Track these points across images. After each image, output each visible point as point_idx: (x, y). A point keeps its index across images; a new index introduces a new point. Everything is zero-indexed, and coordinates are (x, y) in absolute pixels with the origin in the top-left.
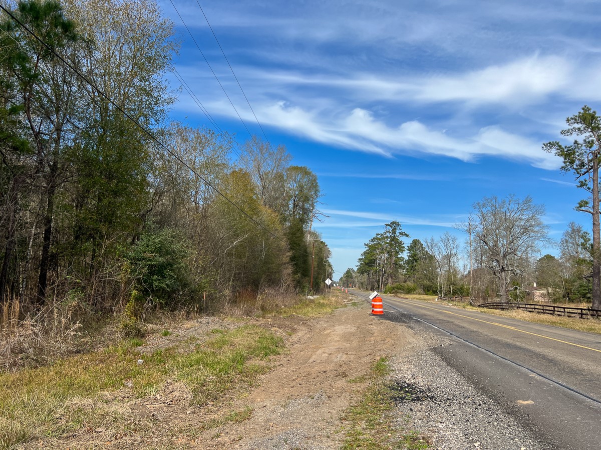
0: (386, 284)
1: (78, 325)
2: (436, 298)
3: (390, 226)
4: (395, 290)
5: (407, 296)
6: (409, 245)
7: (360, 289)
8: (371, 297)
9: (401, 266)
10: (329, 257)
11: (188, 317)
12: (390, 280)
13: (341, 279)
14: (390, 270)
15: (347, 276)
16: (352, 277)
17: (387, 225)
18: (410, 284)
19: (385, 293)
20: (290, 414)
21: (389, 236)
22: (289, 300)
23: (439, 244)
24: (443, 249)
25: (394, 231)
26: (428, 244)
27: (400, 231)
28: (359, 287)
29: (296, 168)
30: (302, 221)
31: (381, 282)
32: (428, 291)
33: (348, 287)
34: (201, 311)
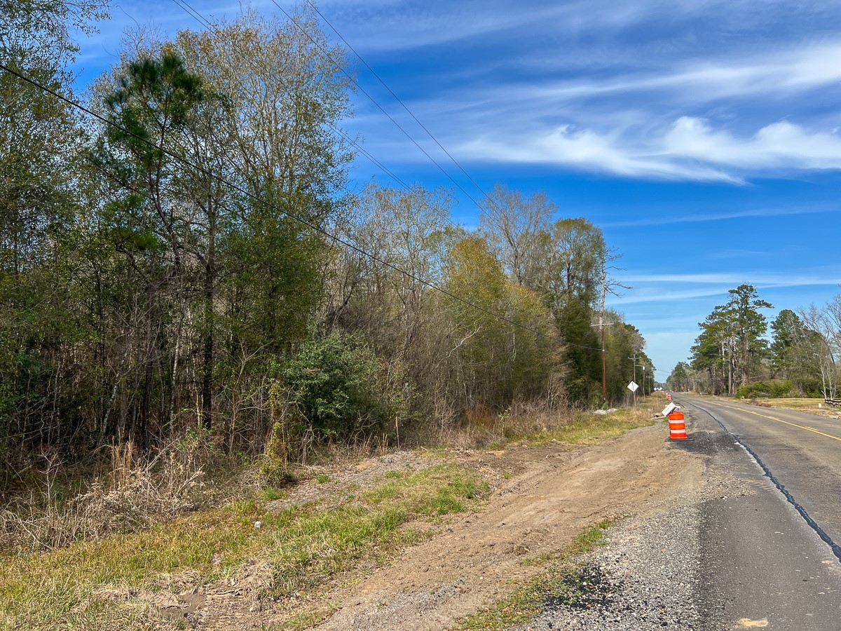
0: (739, 384)
1: (199, 473)
2: (820, 403)
3: (737, 292)
4: (752, 393)
5: (772, 401)
6: (775, 320)
7: (698, 393)
8: (666, 412)
9: (764, 354)
10: (642, 348)
11: (373, 451)
12: (744, 377)
13: (669, 379)
14: (743, 362)
15: (676, 375)
16: (684, 375)
17: (732, 292)
18: (780, 382)
19: (737, 397)
20: (371, 621)
21: (737, 308)
22: (560, 419)
23: (826, 315)
24: (833, 322)
25: (745, 301)
26: (807, 316)
27: (756, 299)
28: (697, 389)
29: (567, 223)
30: (586, 297)
31: (730, 381)
32: (812, 391)
33: (680, 390)
34: (391, 443)
